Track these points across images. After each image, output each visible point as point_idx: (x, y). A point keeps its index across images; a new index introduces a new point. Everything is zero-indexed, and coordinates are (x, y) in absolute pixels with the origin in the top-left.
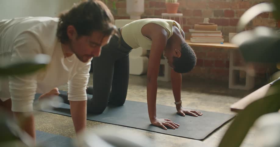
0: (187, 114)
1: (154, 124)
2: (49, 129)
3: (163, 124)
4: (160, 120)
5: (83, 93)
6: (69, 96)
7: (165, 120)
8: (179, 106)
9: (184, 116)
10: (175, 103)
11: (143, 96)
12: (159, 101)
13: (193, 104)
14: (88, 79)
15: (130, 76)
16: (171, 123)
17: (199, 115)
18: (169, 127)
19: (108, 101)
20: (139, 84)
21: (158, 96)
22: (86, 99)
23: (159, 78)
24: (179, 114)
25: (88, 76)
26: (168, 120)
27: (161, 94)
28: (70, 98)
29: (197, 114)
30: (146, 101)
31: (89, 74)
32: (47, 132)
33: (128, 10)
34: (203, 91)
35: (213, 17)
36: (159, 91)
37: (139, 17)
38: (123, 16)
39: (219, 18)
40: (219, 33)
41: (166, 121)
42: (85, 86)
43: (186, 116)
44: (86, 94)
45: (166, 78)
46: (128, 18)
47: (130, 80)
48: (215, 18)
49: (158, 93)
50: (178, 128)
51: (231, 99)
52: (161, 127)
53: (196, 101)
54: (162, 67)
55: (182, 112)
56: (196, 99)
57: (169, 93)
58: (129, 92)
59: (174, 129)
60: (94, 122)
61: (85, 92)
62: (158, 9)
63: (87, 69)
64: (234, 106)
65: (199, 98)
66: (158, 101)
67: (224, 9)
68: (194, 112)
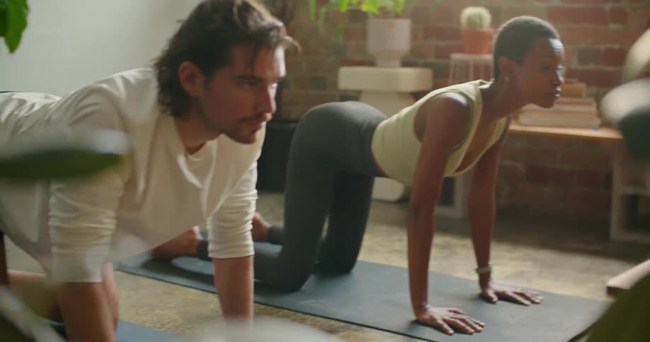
0: (503, 297)
1: (422, 320)
2: (169, 323)
3: (445, 320)
4: (438, 311)
5: (244, 238)
6: (211, 247)
7: (450, 311)
8: (484, 278)
9: (494, 303)
10: (477, 271)
11: (398, 252)
12: (436, 265)
13: (519, 275)
14: (254, 203)
15: (373, 205)
16: (463, 320)
17: (533, 302)
18: (458, 329)
19: (317, 262)
20: (392, 223)
21: (434, 252)
22: (252, 253)
23: (439, 211)
24: (485, 298)
25: (252, 196)
26: (455, 312)
27: (444, 247)
28: (214, 251)
29: (528, 298)
30: (404, 263)
31: (255, 192)
32: (163, 330)
33: (373, 45)
34: (545, 244)
35: (575, 65)
36: (438, 240)
37: (397, 63)
38: (358, 58)
39: (592, 67)
40: (589, 104)
41: (452, 314)
42: (246, 222)
43: (500, 303)
44: (250, 242)
45: (456, 211)
46: (371, 63)
47: (373, 212)
48: (580, 67)
49: (437, 245)
50: (479, 331)
51: (613, 265)
52: (439, 328)
53: (527, 267)
54: (450, 182)
55: (491, 293)
56: (529, 263)
57: (464, 246)
58: (368, 240)
59: (471, 334)
60: (277, 310)
61: (249, 235)
62: (442, 44)
63: (249, 180)
64: (615, 281)
65: (535, 261)
66: (434, 266)
67: (603, 47)
68: (522, 295)
